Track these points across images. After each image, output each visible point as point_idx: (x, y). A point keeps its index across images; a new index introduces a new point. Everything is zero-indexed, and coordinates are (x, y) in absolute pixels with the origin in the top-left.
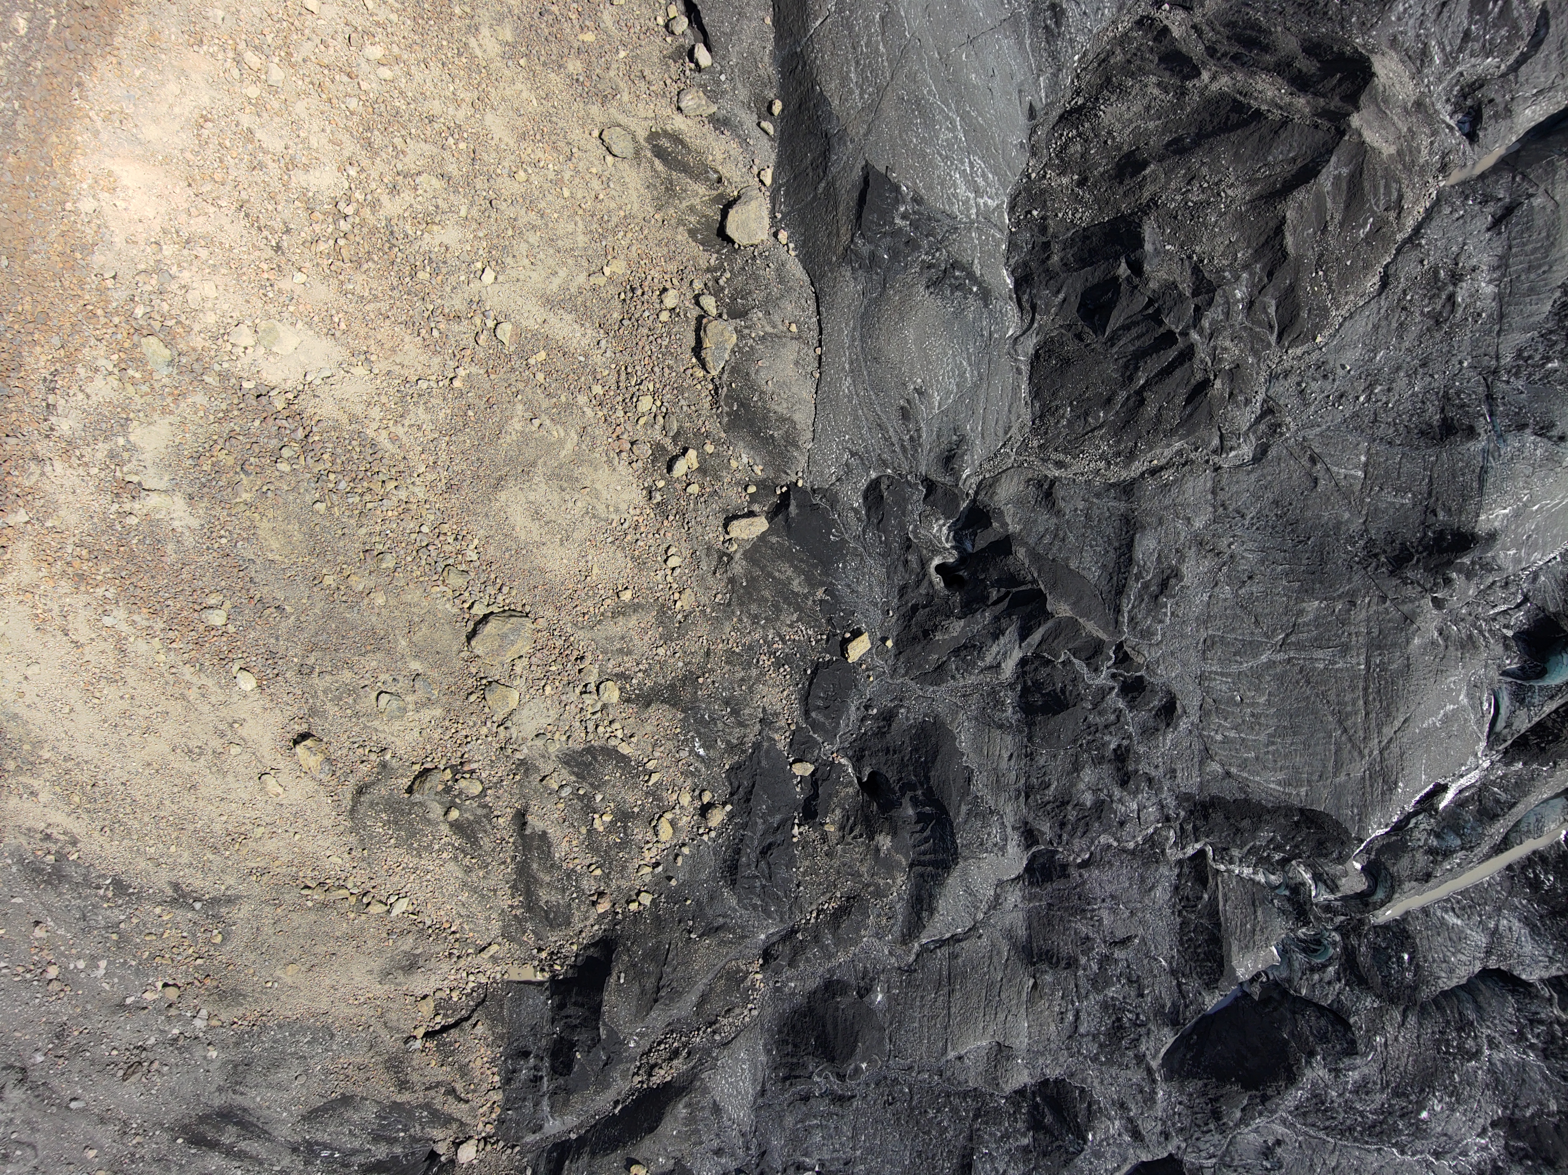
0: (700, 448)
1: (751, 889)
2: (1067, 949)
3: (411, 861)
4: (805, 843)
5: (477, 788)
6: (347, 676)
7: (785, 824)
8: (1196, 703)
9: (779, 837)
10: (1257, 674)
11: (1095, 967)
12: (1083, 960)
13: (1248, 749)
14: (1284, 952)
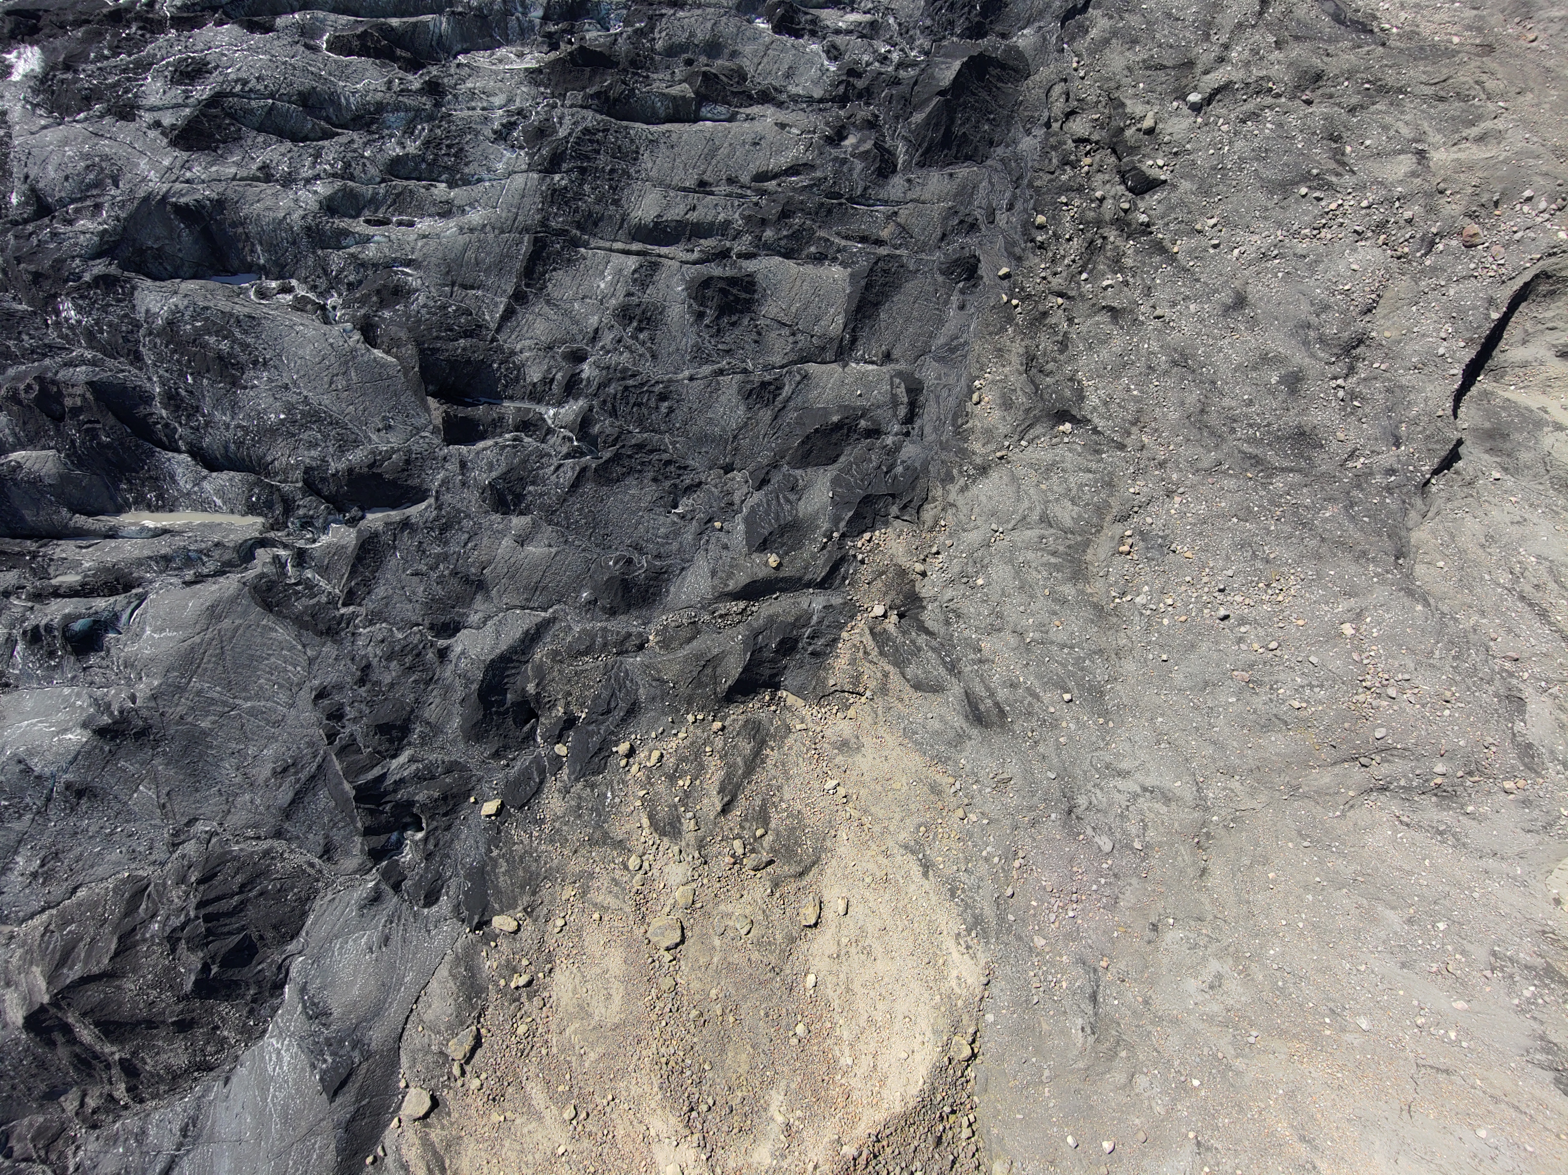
0: (507, 985)
1: (628, 693)
2: (454, 581)
3: (806, 811)
4: (582, 705)
5: (737, 843)
6: (755, 956)
7: (588, 721)
8: (302, 693)
9: (594, 716)
10: (258, 697)
11: (441, 566)
12: (446, 573)
13: (285, 657)
14: (325, 529)
